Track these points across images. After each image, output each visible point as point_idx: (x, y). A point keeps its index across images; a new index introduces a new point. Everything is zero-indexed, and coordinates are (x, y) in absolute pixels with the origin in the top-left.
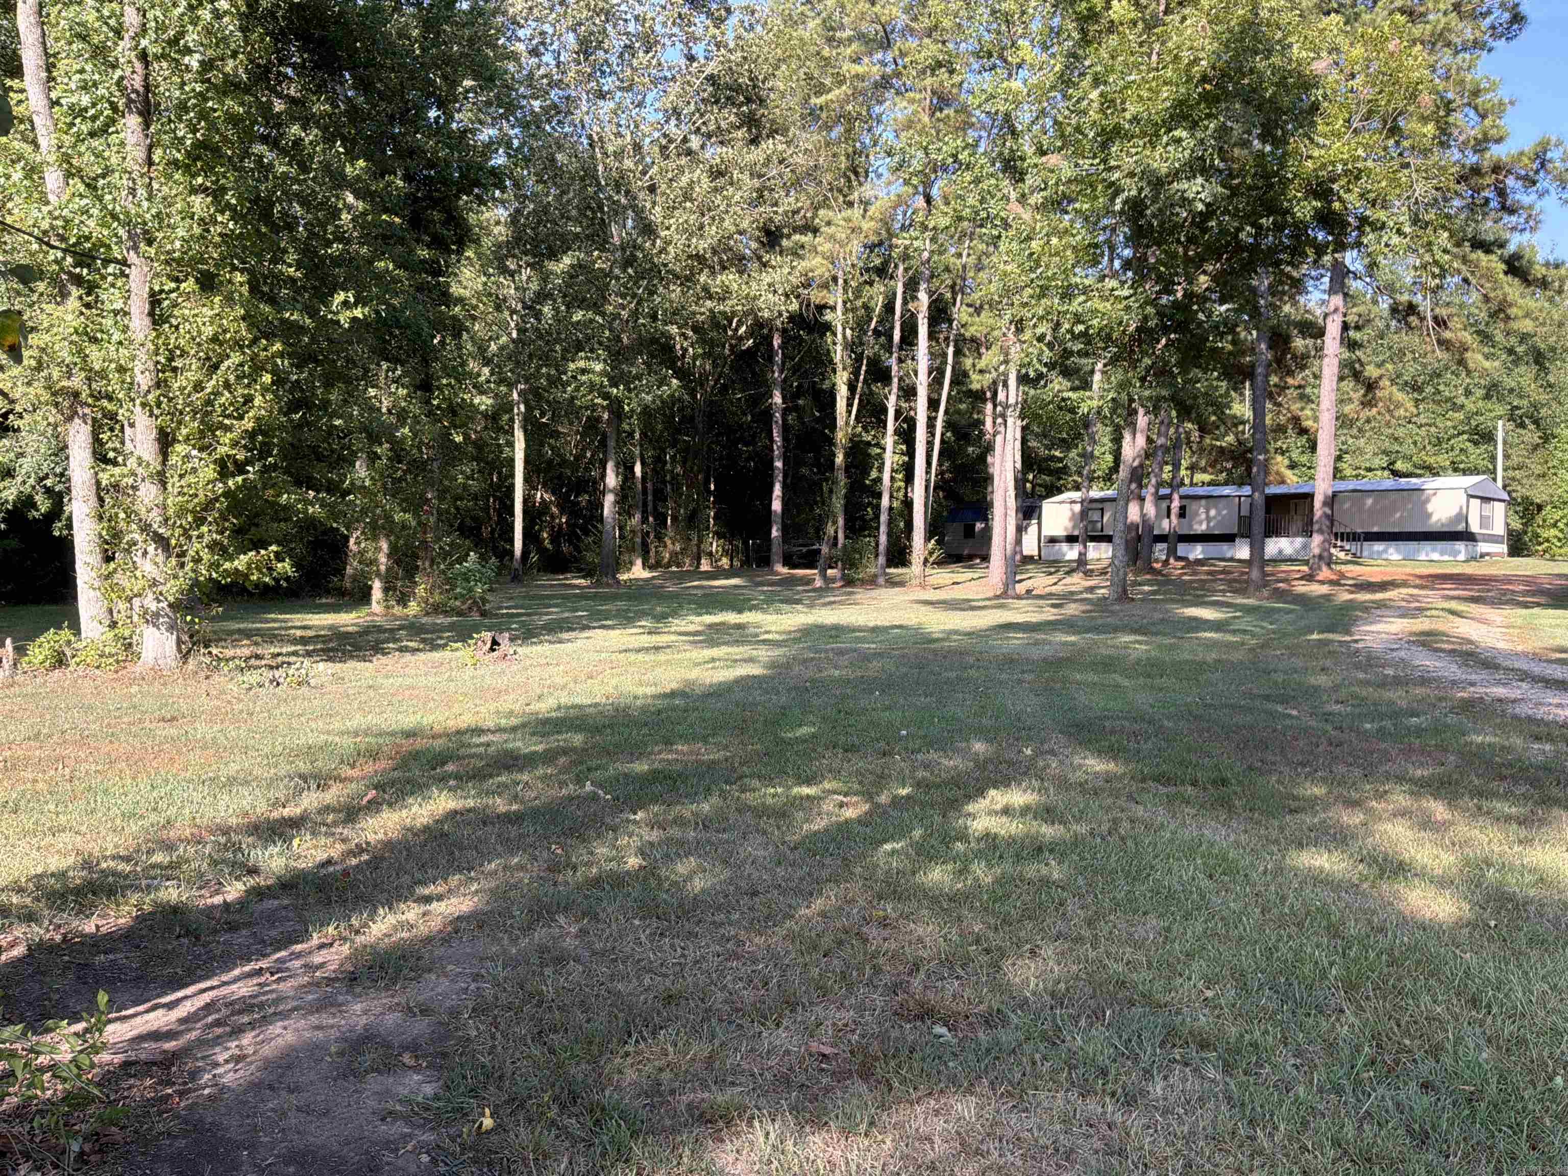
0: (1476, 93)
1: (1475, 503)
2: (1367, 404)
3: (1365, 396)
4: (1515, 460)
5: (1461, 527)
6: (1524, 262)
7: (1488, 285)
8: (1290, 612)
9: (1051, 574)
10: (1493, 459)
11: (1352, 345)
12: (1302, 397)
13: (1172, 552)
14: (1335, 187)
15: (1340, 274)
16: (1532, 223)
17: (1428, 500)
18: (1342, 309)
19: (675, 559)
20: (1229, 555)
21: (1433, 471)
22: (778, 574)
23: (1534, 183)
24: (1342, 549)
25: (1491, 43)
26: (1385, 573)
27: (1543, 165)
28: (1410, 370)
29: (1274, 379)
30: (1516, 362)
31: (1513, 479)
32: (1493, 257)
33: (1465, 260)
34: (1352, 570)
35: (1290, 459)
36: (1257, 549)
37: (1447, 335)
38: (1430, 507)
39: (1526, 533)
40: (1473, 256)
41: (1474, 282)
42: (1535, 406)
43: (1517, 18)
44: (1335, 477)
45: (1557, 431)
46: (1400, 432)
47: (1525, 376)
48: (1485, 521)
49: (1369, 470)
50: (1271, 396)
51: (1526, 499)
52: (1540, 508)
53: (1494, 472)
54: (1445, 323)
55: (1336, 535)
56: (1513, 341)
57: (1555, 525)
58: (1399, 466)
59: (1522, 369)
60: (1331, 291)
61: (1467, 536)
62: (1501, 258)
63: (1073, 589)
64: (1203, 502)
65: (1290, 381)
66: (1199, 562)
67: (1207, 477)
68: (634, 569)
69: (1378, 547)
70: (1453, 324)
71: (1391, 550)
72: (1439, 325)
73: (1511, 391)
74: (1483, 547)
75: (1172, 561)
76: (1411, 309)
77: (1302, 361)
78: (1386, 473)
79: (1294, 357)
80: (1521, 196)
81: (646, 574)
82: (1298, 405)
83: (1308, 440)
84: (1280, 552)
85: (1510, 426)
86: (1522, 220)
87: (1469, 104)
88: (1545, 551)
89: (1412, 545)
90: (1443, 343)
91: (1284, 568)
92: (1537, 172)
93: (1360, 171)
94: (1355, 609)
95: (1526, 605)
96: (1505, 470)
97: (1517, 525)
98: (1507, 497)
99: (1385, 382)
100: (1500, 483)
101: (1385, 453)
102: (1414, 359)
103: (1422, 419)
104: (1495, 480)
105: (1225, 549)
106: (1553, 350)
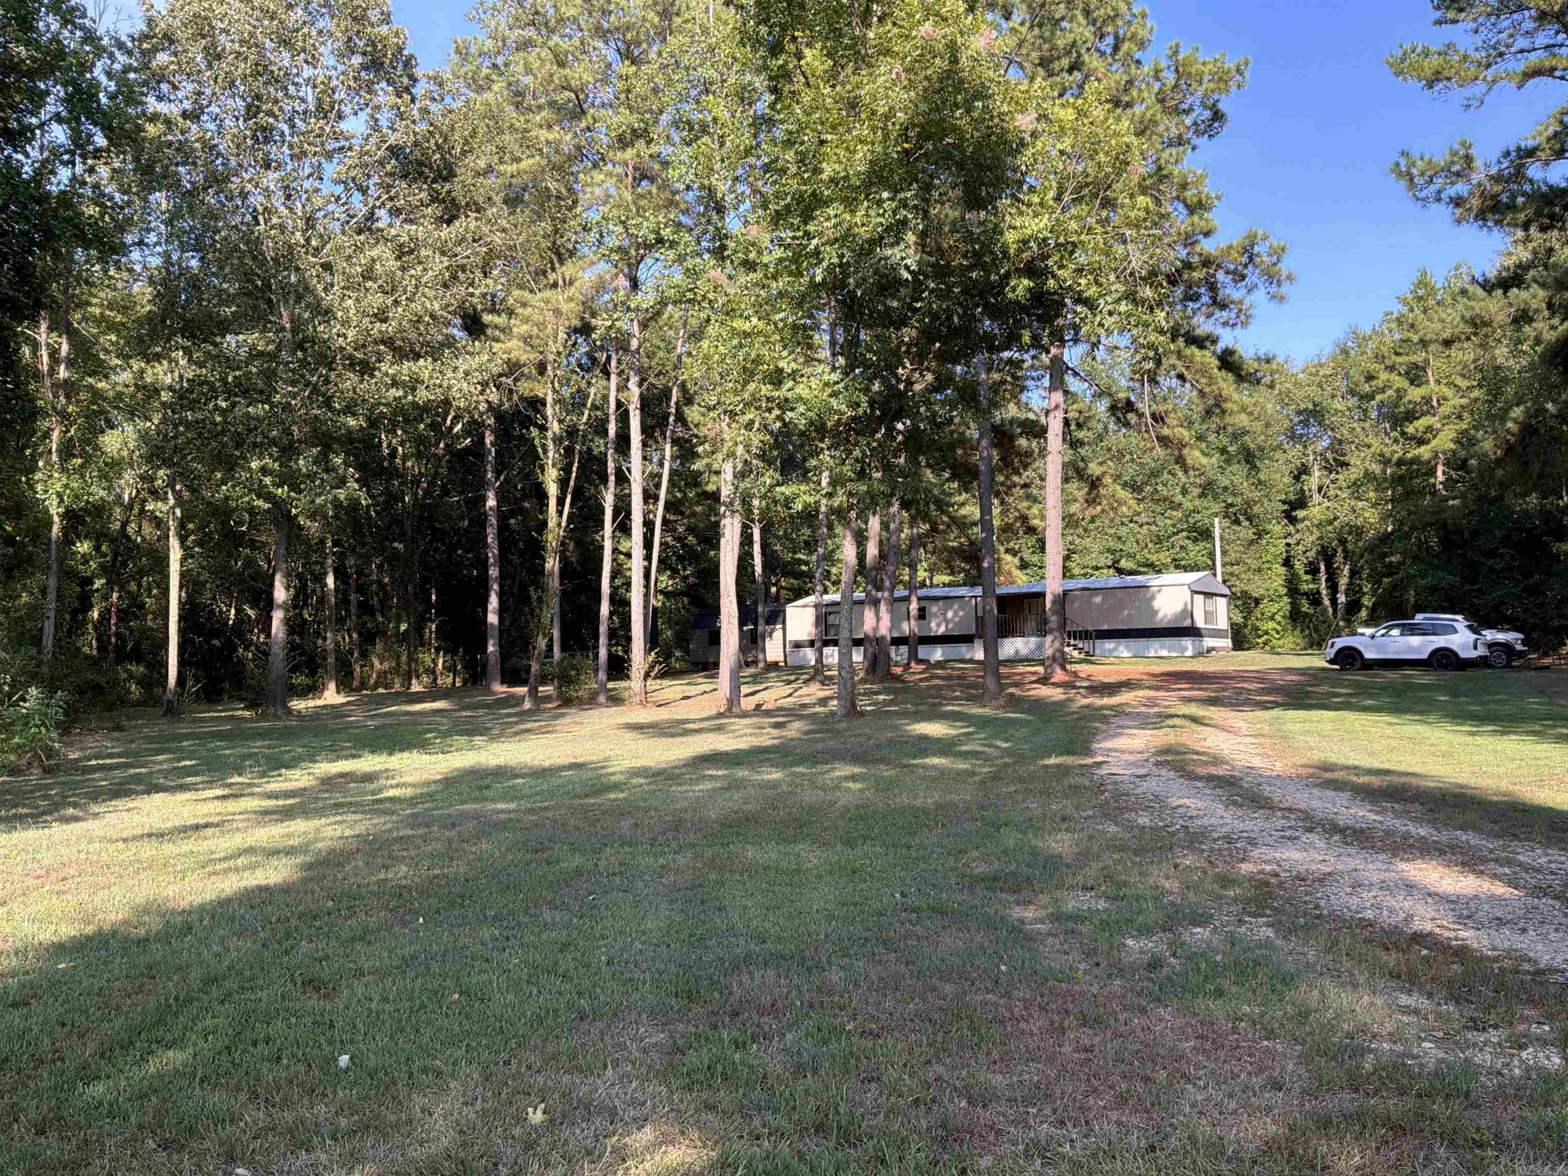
0: (1184, 186)
1: (1199, 599)
2: (1091, 502)
3: (1089, 494)
4: (1233, 556)
5: (1187, 623)
6: (1236, 357)
7: (1203, 380)
8: (1026, 723)
9: (790, 682)
10: (1212, 555)
11: (1074, 444)
12: (1028, 497)
13: (913, 655)
14: (1050, 263)
15: (1058, 370)
16: (1243, 317)
17: (1153, 598)
18: (1062, 406)
19: (383, 680)
20: (968, 657)
21: (1157, 569)
22: (495, 693)
23: (1243, 277)
24: (1075, 647)
25: (1196, 141)
26: (1118, 673)
27: (1251, 259)
28: (1130, 471)
29: (1000, 478)
30: (1228, 462)
31: (1231, 574)
32: (1206, 352)
33: (1179, 354)
34: (1084, 669)
35: (1022, 559)
36: (991, 650)
37: (1166, 431)
38: (1156, 604)
39: (1246, 626)
40: (1188, 351)
41: (1189, 377)
42: (1249, 503)
43: (1218, 116)
44: (1064, 576)
45: (1269, 527)
46: (1123, 531)
47: (1237, 475)
48: (1209, 616)
49: (1097, 568)
50: (997, 494)
51: (1245, 593)
52: (1257, 602)
53: (1213, 568)
54: (1162, 419)
55: (1069, 633)
56: (1225, 441)
57: (1272, 618)
58: (1124, 564)
59: (1235, 468)
60: (1052, 389)
61: (1193, 632)
62: (1214, 353)
63: (807, 700)
64: (941, 603)
65: (1016, 479)
66: (939, 665)
67: (946, 579)
68: (327, 694)
69: (1109, 645)
70: (1171, 420)
71: (1121, 648)
72: (1156, 421)
73: (1225, 489)
74: (1208, 642)
75: (913, 664)
76: (1129, 406)
77: (1026, 459)
78: (1112, 571)
79: (1018, 454)
80: (1230, 291)
81: (341, 699)
82: (1025, 504)
83: (1038, 540)
84: (1017, 652)
85: (1226, 523)
86: (1233, 315)
87: (1178, 198)
88: (1265, 644)
89: (1141, 643)
90: (1164, 441)
91: (1021, 669)
92: (1246, 266)
93: (1074, 245)
94: (1093, 719)
95: (1264, 706)
96: (1224, 565)
97: (1238, 619)
98: (1228, 592)
99: (1108, 480)
100: (1219, 578)
101: (1109, 550)
102: (1132, 460)
103: (1143, 518)
104: (1215, 575)
105: (963, 650)
106: (1261, 449)
